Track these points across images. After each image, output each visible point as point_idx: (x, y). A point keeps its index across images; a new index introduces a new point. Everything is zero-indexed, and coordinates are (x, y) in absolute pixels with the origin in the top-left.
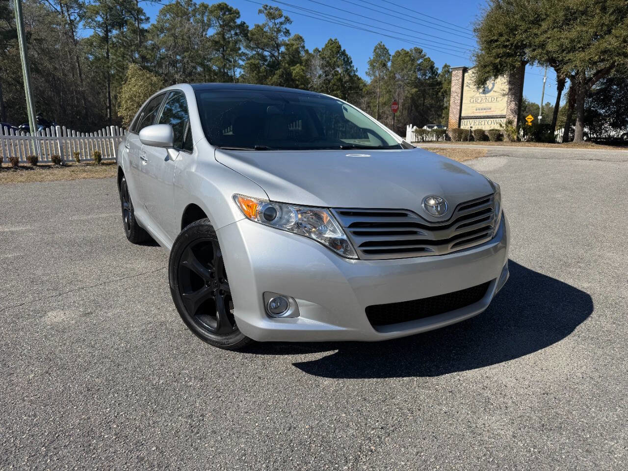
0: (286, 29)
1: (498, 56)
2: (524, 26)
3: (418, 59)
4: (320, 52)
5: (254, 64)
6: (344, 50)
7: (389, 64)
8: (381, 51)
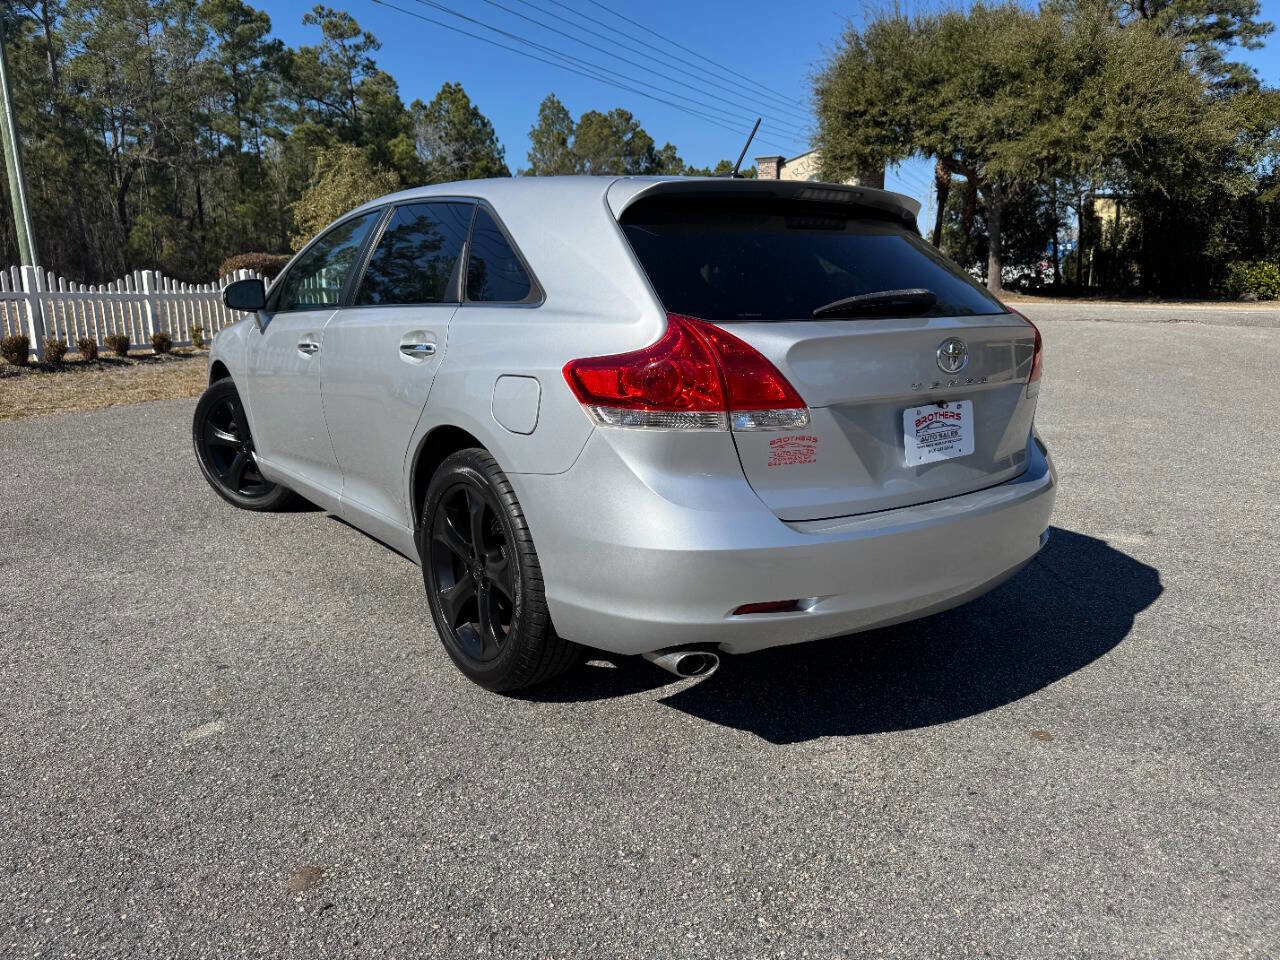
0: (368, 59)
1: (867, 141)
2: (909, 90)
3: (625, 132)
4: (425, 108)
5: (316, 133)
6: (475, 109)
7: (571, 140)
8: (554, 113)
